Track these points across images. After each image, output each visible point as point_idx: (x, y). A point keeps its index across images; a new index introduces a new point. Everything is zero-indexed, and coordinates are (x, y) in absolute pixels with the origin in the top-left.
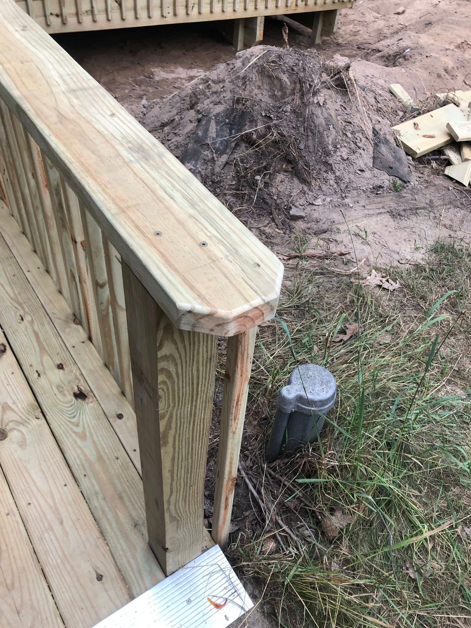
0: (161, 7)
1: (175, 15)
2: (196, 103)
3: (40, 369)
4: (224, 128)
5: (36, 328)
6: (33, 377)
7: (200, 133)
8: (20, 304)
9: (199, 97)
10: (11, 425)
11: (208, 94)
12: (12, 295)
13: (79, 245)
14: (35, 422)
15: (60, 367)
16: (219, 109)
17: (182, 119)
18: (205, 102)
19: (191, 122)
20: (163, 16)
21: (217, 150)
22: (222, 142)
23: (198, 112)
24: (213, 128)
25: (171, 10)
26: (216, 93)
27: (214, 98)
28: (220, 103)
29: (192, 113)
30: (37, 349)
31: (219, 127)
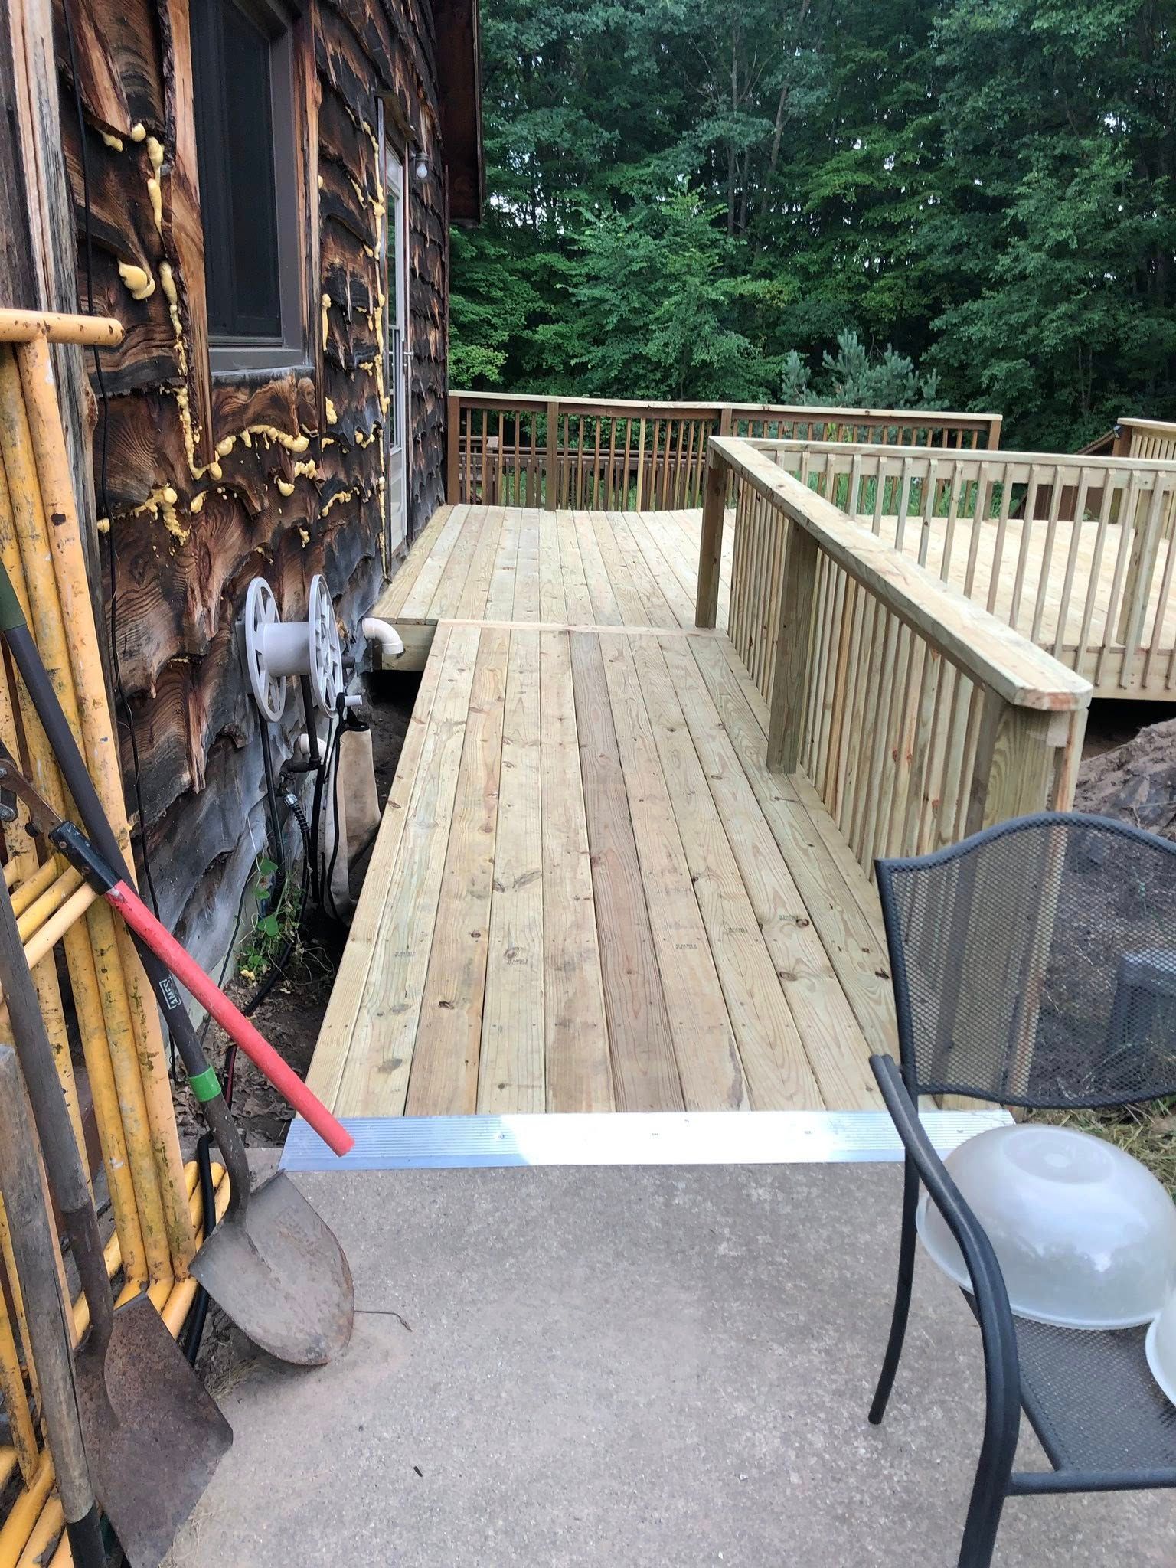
0: (1121, 672)
1: (1143, 686)
2: (1127, 762)
3: (842, 946)
4: (1163, 792)
5: (845, 917)
6: (833, 950)
7: (1123, 796)
8: (832, 897)
9: (1133, 753)
10: (803, 974)
11: (1148, 749)
12: (825, 887)
13: (930, 804)
14: (828, 979)
15: (866, 950)
16: (1160, 767)
17: (1100, 780)
18: (1141, 761)
19: (1114, 784)
20: (1120, 686)
21: (1143, 819)
22: (1154, 810)
23: (1128, 772)
24: (1144, 790)
25: (1137, 680)
26: (1160, 749)
27: (1158, 755)
28: (1163, 760)
29: (1120, 774)
30: (844, 932)
31: (1154, 791)
